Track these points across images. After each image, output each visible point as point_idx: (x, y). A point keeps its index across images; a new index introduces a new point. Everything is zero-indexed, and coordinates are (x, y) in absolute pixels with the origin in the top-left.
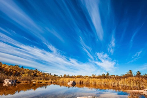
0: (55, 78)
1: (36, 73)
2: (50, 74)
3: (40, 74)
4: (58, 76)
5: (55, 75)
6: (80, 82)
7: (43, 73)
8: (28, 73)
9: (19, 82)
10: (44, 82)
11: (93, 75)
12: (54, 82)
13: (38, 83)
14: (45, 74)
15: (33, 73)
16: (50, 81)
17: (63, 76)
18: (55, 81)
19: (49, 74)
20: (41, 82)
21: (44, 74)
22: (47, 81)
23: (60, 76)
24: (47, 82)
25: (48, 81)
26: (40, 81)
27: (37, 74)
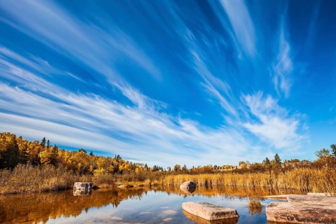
0: (157, 175)
1: (118, 166)
2: (146, 166)
3: (126, 167)
4: (161, 169)
5: (156, 169)
6: (206, 183)
7: (131, 163)
8: (104, 166)
9: (96, 188)
10: (136, 185)
11: (242, 163)
12: (155, 185)
13: (127, 187)
14: (136, 167)
15: (113, 165)
16: (147, 182)
17: (173, 168)
18: (156, 182)
19: (143, 166)
20: (132, 186)
21: (133, 167)
22: (142, 183)
23: (167, 170)
24: (142, 186)
25: (144, 184)
26: (130, 183)
27: (121, 167)
